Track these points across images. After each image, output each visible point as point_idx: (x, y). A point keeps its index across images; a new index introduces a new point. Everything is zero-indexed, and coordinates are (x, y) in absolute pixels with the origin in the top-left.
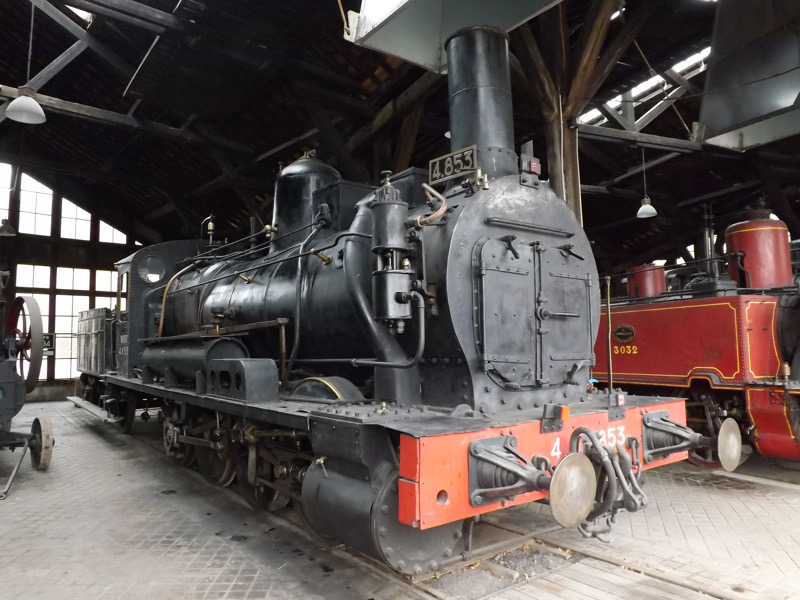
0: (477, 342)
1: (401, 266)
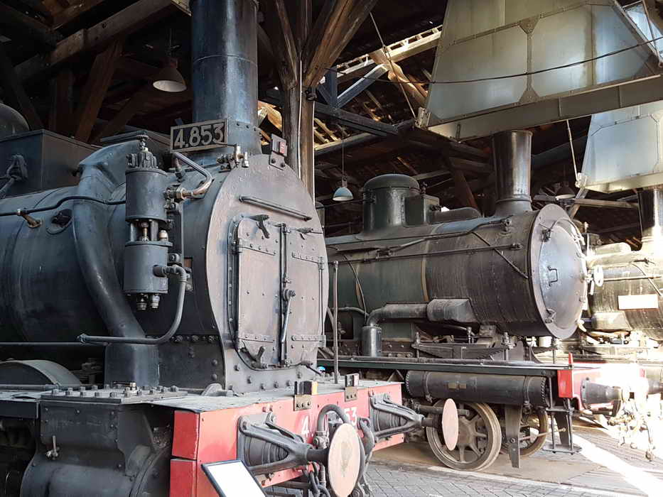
0: (231, 320)
1: (159, 238)
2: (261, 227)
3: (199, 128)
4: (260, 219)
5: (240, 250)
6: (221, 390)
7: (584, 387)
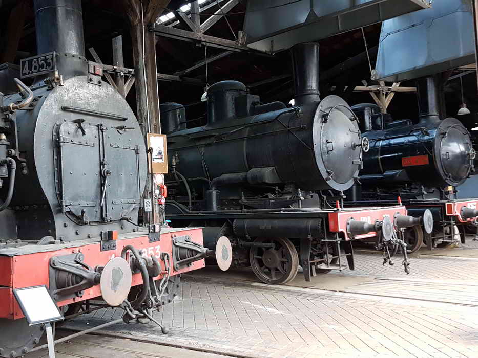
0: (58, 192)
2: (80, 127)
3: (38, 59)
4: (79, 122)
5: (62, 144)
6: (53, 240)
7: (348, 224)
